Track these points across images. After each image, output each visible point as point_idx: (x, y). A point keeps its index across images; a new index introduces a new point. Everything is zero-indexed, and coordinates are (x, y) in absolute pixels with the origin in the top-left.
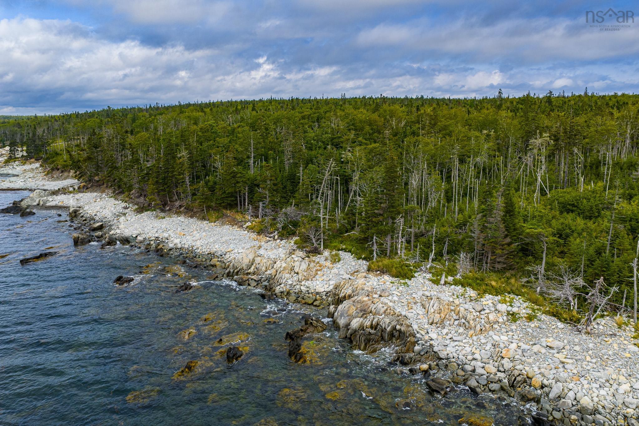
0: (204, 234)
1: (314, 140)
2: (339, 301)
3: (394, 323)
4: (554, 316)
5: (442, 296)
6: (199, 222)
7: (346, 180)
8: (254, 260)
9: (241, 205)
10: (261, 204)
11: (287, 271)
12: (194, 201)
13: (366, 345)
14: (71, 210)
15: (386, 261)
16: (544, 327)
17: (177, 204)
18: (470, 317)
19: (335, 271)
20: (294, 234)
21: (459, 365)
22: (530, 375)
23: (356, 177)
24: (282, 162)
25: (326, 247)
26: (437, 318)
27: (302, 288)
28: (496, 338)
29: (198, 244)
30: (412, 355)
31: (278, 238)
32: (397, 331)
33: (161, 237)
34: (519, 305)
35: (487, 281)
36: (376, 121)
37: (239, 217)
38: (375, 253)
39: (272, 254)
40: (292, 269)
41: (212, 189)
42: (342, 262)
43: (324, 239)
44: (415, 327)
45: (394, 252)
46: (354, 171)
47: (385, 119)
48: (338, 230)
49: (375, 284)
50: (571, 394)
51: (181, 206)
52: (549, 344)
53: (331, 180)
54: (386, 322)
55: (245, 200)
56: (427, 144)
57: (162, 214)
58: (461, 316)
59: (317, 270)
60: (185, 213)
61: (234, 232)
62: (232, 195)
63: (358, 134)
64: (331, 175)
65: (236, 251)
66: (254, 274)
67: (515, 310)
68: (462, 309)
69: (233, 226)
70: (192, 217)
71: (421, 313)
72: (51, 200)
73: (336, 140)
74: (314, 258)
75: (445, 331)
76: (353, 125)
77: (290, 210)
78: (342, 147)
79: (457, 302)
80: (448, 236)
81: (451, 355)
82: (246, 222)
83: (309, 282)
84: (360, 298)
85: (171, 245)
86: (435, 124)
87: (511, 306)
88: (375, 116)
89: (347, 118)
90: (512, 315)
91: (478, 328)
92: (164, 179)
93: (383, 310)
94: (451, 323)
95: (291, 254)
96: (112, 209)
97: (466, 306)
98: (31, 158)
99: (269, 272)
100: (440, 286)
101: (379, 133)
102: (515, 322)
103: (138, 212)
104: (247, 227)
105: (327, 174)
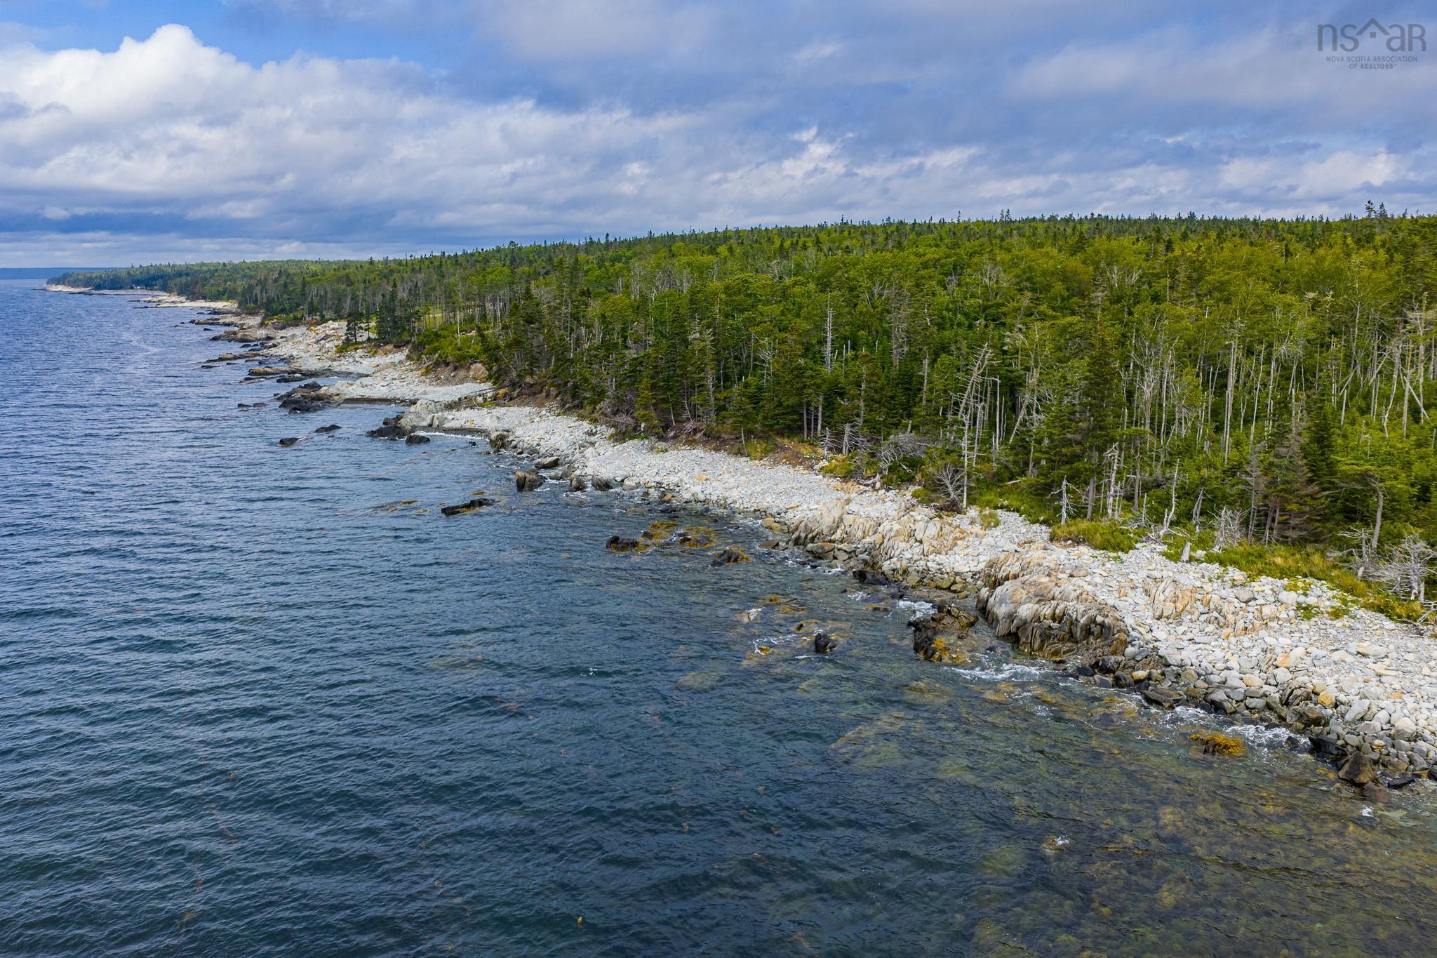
0: (743, 478)
1: (949, 310)
2: (996, 583)
3: (1092, 613)
4: (1381, 611)
5: (1182, 579)
6: (732, 460)
7: (1012, 387)
8: (841, 520)
9: (809, 429)
10: (847, 428)
11: (902, 538)
12: (721, 421)
13: (1042, 642)
14: (493, 436)
15: (1084, 525)
16: (1359, 626)
17: (690, 426)
18: (1227, 608)
19: (988, 540)
20: (911, 480)
21: (1199, 675)
22: (1317, 690)
23: (1032, 380)
24: (886, 352)
25: (972, 502)
26: (1169, 609)
27: (930, 564)
28: (1270, 640)
29: (734, 495)
30: (1120, 658)
31: (882, 487)
32: (1097, 624)
33: (665, 482)
34: (1320, 593)
35: (1269, 558)
36: (1076, 273)
37: (805, 450)
38: (1064, 511)
39: (874, 511)
40: (911, 535)
41: (756, 399)
42: (1001, 526)
43: (970, 488)
44: (1129, 621)
45: (1100, 511)
46: (1027, 369)
47: (1096, 268)
48: (995, 475)
49: (1062, 557)
50: (1382, 716)
51: (695, 431)
52: (1361, 650)
53: (982, 384)
54: (1078, 611)
55: (816, 420)
56: (1180, 318)
57: (662, 445)
58: (1212, 606)
59: (956, 539)
60: (705, 443)
61: (799, 476)
62: (794, 410)
63: (1037, 299)
64: (983, 374)
65: (805, 507)
66: (842, 542)
67: (1311, 600)
68: (1215, 598)
69: (794, 466)
70: (717, 450)
71: (1141, 602)
72: (450, 417)
73: (992, 311)
74: (950, 520)
75: (1181, 629)
76: (1028, 279)
77: (905, 438)
78: (1004, 324)
79: (1208, 587)
80: (1203, 484)
81: (1188, 662)
82: (818, 460)
83: (942, 557)
84: (1035, 578)
85: (687, 496)
86: (1200, 279)
87: (1305, 595)
88: (1075, 263)
89: (1016, 265)
90: (1305, 609)
91: (1240, 625)
92: (667, 380)
93: (1074, 595)
94: (1194, 617)
95: (907, 510)
96: (567, 435)
97: (1224, 593)
98: (385, 344)
99: (868, 540)
100: (1180, 564)
101: (1083, 296)
102: (1309, 619)
103: (616, 440)
104: (822, 469)
105: (976, 372)
